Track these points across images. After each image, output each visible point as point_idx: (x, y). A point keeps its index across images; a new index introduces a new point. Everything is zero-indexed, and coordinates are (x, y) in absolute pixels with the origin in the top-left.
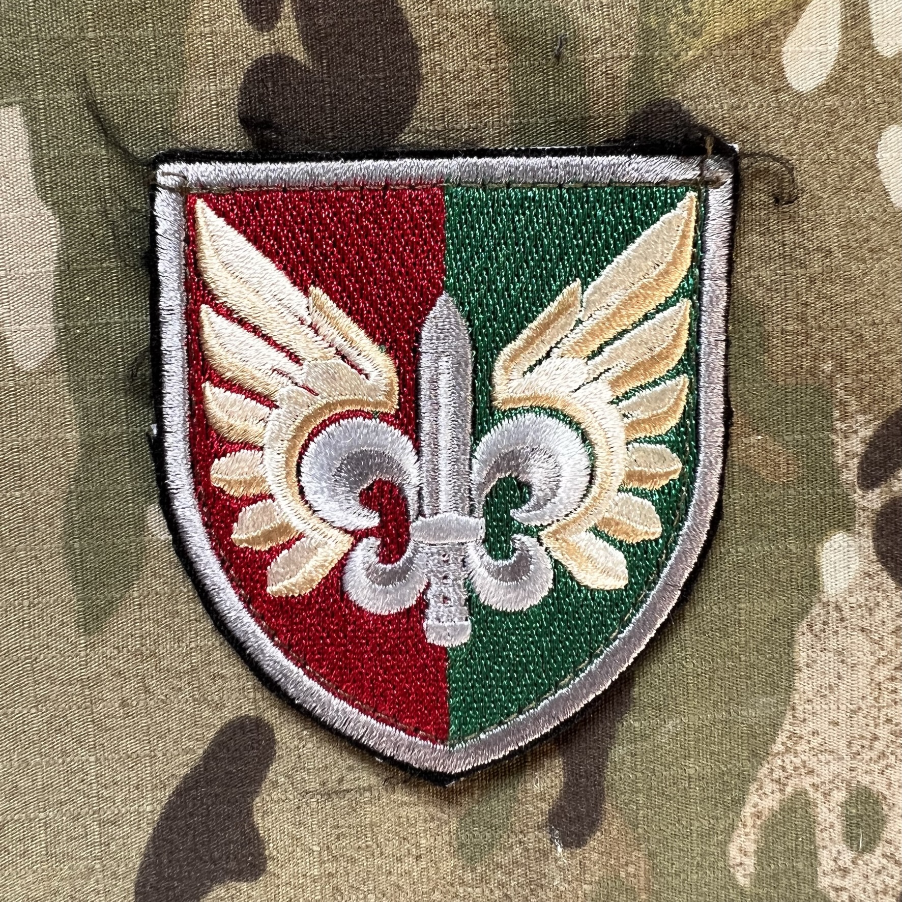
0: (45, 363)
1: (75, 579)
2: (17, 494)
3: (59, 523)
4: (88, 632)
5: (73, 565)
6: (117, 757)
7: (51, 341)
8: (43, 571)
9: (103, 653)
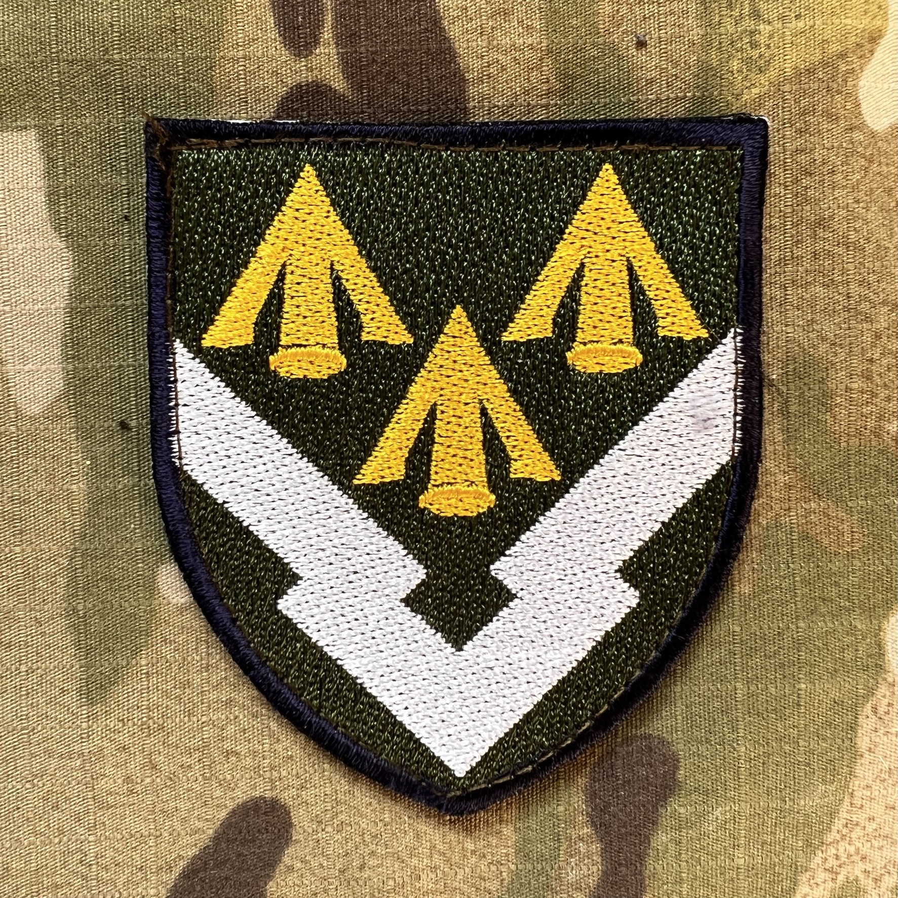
0: (51, 407)
1: (77, 644)
2: (18, 549)
3: (62, 581)
4: (91, 702)
5: (75, 627)
6: (119, 836)
7: (59, 384)
8: (43, 634)
9: (106, 725)
